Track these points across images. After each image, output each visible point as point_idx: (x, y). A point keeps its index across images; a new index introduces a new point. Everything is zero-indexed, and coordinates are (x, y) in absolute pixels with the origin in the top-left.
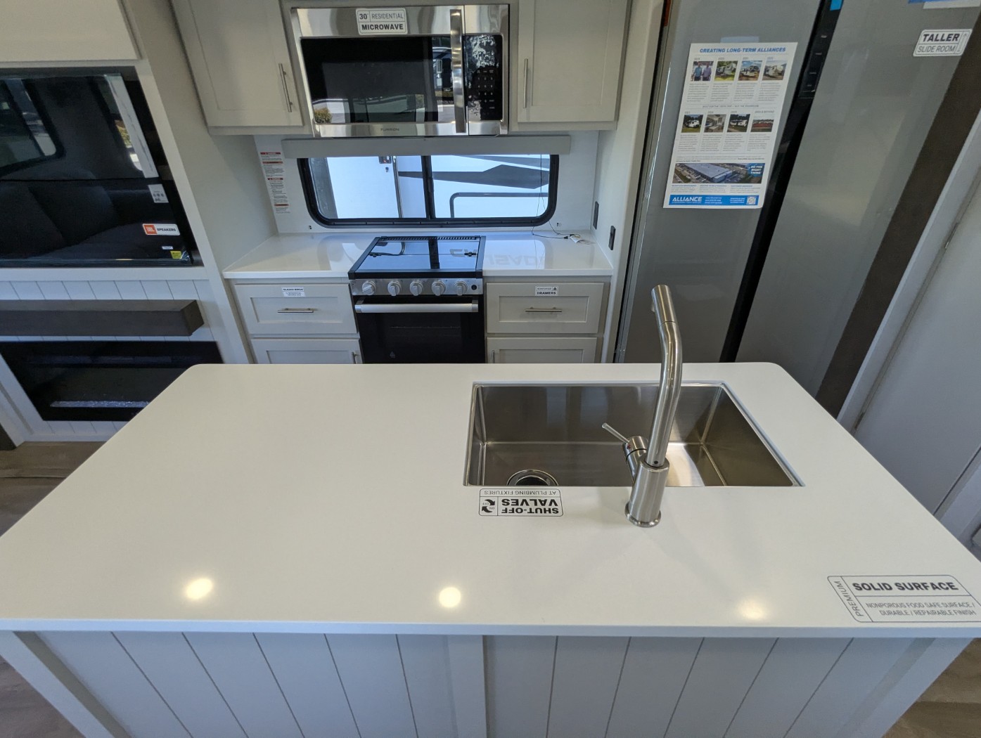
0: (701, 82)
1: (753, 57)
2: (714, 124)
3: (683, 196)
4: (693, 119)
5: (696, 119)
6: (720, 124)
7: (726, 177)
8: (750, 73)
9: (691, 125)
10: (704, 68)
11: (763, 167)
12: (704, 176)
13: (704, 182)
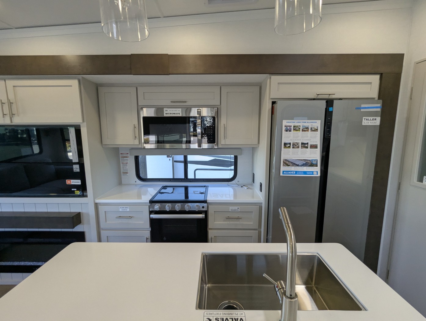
0: (288, 132)
1: (306, 125)
2: (295, 146)
3: (288, 171)
4: (287, 144)
5: (288, 144)
6: (298, 146)
7: (303, 164)
8: (306, 129)
9: (287, 146)
10: (289, 128)
11: (317, 161)
12: (295, 164)
13: (295, 166)
